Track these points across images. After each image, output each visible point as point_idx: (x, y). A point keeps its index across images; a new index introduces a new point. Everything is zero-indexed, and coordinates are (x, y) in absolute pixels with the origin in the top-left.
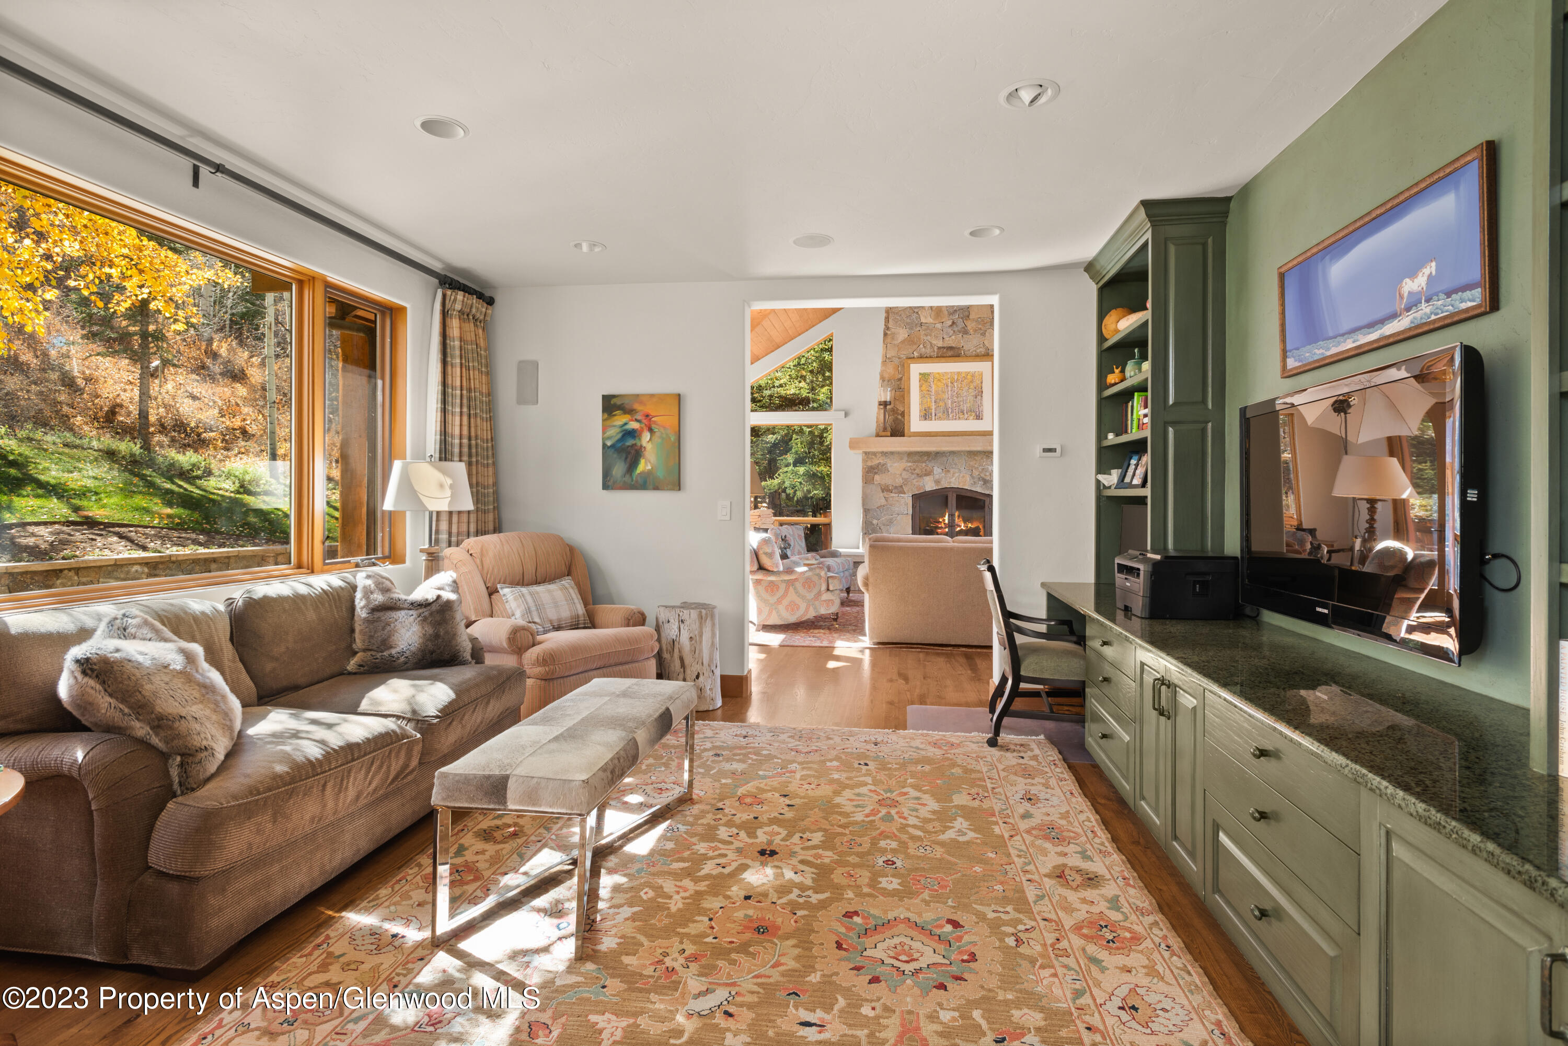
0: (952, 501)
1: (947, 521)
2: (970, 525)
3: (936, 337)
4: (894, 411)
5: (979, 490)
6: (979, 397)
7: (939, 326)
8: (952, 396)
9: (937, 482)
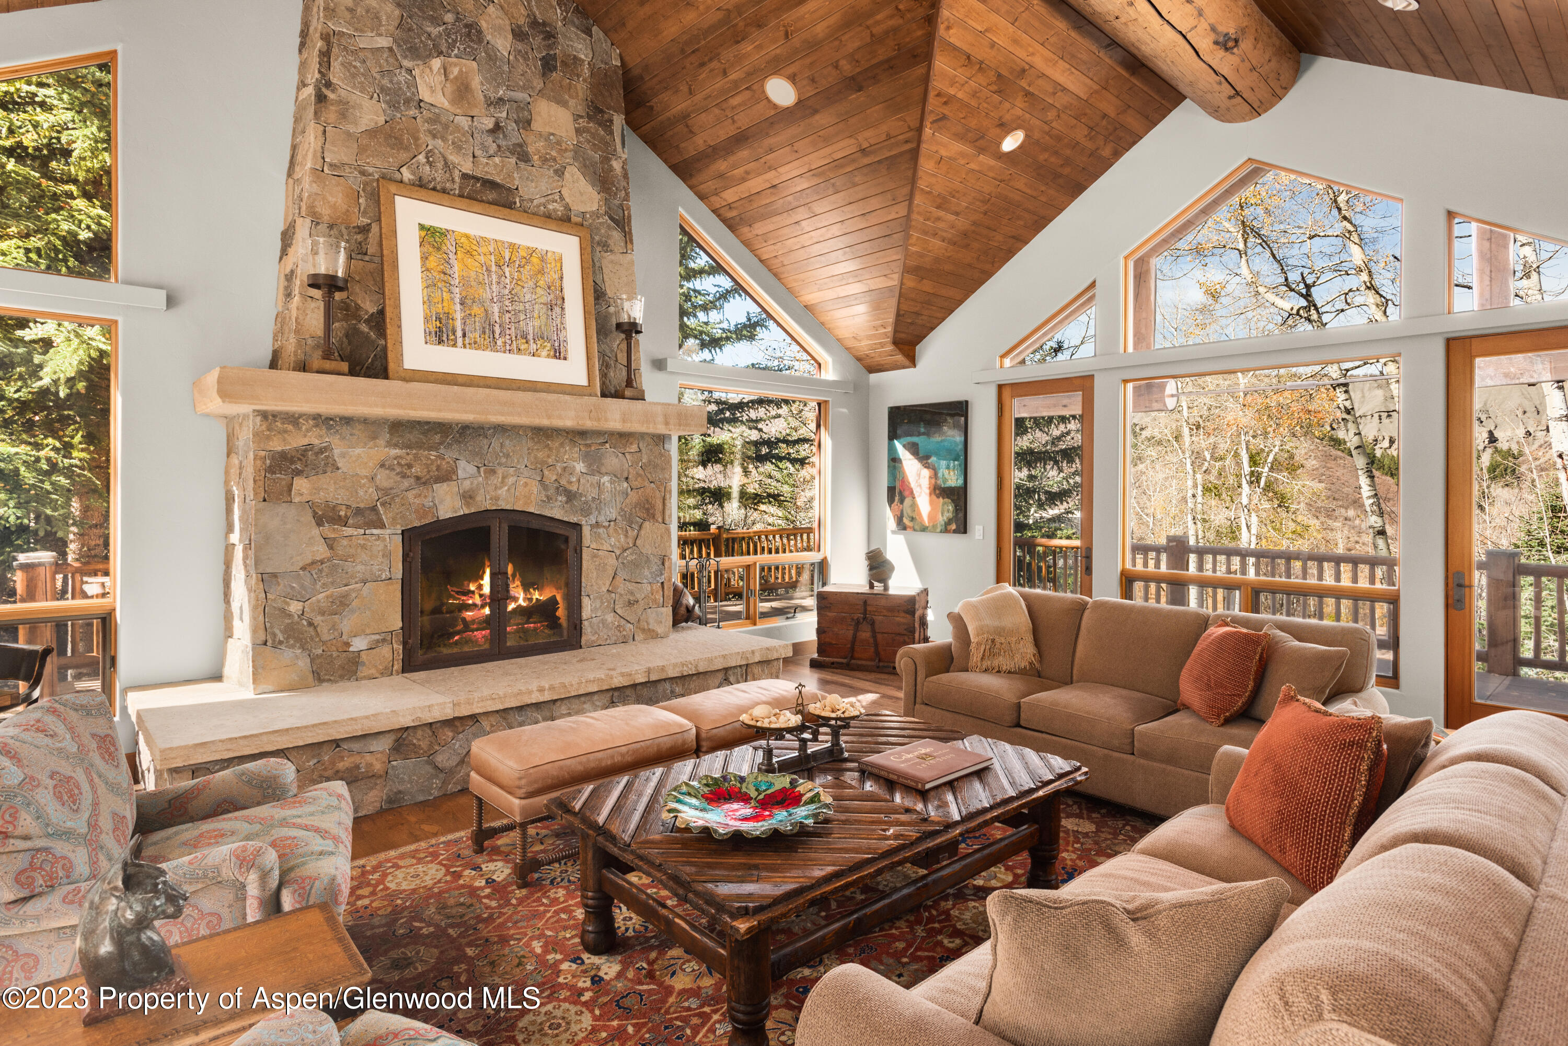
0: (500, 538)
1: (487, 590)
2: (536, 595)
3: (458, 148)
4: (351, 311)
5: (557, 514)
6: (557, 310)
7: (464, 122)
8: (501, 297)
9: (468, 497)
